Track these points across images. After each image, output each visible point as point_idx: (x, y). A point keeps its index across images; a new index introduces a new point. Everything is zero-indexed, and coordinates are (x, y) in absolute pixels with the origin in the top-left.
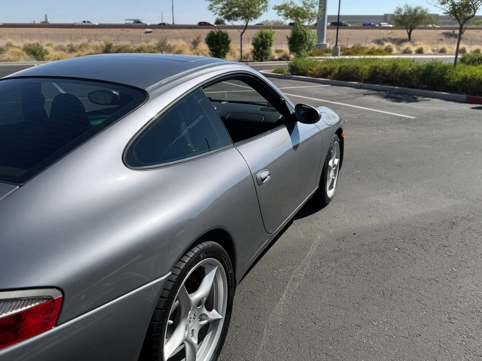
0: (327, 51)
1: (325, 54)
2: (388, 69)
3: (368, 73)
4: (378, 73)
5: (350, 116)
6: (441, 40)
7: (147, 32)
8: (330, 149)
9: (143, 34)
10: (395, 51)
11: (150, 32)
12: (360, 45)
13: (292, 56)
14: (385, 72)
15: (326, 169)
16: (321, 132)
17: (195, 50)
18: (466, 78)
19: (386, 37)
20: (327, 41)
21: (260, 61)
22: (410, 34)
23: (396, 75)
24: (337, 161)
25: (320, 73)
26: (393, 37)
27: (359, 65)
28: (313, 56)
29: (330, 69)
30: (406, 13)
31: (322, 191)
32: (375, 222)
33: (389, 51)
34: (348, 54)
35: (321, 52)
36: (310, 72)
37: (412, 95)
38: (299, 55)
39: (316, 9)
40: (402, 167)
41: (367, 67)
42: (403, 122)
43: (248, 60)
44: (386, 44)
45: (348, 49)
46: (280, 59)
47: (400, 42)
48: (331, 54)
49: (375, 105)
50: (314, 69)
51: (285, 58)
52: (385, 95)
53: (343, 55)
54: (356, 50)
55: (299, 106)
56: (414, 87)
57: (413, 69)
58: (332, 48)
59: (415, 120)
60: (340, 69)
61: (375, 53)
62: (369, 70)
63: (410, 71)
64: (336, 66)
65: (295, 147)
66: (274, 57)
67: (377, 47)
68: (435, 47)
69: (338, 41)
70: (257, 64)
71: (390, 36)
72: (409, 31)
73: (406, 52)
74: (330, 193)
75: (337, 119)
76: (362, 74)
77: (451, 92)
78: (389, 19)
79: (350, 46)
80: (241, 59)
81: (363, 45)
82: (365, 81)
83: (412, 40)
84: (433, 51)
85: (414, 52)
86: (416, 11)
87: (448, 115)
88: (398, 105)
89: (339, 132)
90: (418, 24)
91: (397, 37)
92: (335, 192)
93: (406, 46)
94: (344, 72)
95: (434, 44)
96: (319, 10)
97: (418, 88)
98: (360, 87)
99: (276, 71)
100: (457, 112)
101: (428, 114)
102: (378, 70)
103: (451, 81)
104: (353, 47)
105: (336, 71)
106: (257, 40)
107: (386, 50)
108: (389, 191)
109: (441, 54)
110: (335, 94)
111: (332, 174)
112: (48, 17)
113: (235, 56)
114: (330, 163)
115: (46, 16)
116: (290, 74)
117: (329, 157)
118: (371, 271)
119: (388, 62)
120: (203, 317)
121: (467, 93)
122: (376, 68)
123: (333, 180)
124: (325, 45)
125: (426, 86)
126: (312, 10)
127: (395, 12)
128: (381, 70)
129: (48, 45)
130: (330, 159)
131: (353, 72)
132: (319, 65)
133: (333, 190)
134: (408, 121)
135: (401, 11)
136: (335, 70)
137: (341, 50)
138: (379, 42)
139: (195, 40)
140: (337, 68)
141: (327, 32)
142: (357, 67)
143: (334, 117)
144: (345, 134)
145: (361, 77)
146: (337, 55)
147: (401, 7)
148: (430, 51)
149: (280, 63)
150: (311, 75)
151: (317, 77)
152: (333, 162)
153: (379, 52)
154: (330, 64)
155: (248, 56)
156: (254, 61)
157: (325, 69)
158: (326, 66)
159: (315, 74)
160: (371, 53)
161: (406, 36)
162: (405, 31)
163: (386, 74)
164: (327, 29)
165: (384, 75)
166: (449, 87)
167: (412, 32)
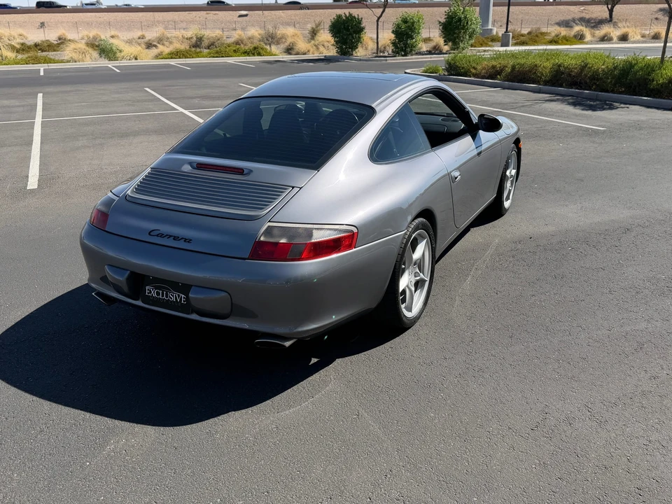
0: (494, 39)
1: (490, 43)
2: (575, 68)
3: (550, 72)
4: (563, 73)
5: (527, 127)
6: (657, 19)
7: (240, 16)
8: (509, 158)
9: (236, 18)
10: (588, 37)
11: (246, 15)
12: (539, 28)
13: (446, 48)
14: (572, 71)
15: (503, 179)
16: (500, 141)
17: (313, 42)
19: (578, 16)
20: (493, 25)
21: (403, 56)
22: (611, 11)
23: (586, 75)
24: (514, 172)
25: (487, 73)
26: (587, 17)
27: (538, 62)
28: (475, 47)
29: (500, 67)
31: (498, 201)
32: (551, 229)
33: (580, 38)
34: (523, 43)
35: (485, 41)
36: (473, 71)
37: (606, 101)
38: (455, 46)
40: (582, 181)
41: (548, 65)
42: (590, 135)
43: (386, 54)
44: (577, 28)
45: (523, 35)
46: (430, 53)
47: (597, 23)
48: (500, 44)
49: (558, 114)
50: (479, 67)
51: (436, 50)
52: (571, 101)
53: (516, 44)
54: (534, 37)
55: (481, 116)
56: (607, 91)
57: (607, 67)
58: (500, 35)
59: (604, 131)
60: (513, 67)
61: (560, 42)
62: (551, 69)
63: (603, 70)
64: (508, 63)
65: (479, 154)
66: (421, 48)
67: (564, 32)
68: (646, 30)
69: (509, 23)
70: (400, 60)
71: (584, 15)
72: (610, 6)
73: (604, 39)
74: (507, 204)
75: (515, 129)
76: (542, 74)
77: (654, 97)
79: (525, 31)
80: (377, 53)
81: (544, 30)
82: (546, 83)
83: (614, 21)
84: (643, 36)
85: (615, 39)
87: (645, 126)
88: (585, 114)
89: (517, 142)
91: (594, 16)
92: (511, 204)
93: (605, 30)
94: (518, 71)
95: (645, 25)
97: (613, 92)
98: (539, 92)
99: (428, 70)
100: (658, 121)
101: (621, 124)
102: (562, 69)
103: (655, 82)
104: (529, 33)
105: (509, 70)
106: (398, 26)
107: (575, 36)
108: (567, 203)
109: (653, 41)
110: (507, 100)
111: (508, 184)
113: (366, 49)
114: (508, 173)
116: (446, 74)
117: (506, 168)
118: (545, 263)
119: (575, 58)
120: (417, 275)
122: (560, 66)
123: (510, 191)
124: (491, 29)
125: (623, 89)
128: (566, 68)
129: (112, 37)
130: (508, 169)
131: (530, 71)
132: (485, 63)
133: (509, 201)
134: (596, 132)
136: (507, 69)
137: (513, 37)
138: (567, 24)
139: (313, 28)
140: (510, 66)
141: (493, 10)
142: (536, 66)
143: (512, 127)
144: (522, 145)
145: (541, 78)
146: (507, 45)
148: (639, 37)
149: (431, 58)
150: (475, 75)
151: (483, 77)
152: (510, 173)
153: (566, 40)
154: (500, 61)
155: (385, 48)
156: (395, 56)
157: (493, 67)
158: (494, 63)
159: (480, 74)
160: (554, 41)
161: (606, 15)
162: (605, 7)
163: (573, 74)
164: (493, 6)
165: (570, 75)
166: (652, 90)
167: (614, 9)
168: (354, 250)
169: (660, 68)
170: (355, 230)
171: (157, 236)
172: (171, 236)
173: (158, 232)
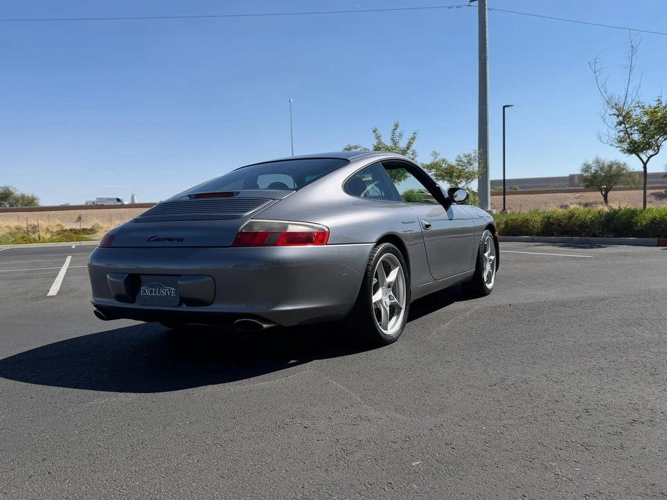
2: (564, 219)
3: (541, 224)
4: (553, 224)
5: (518, 257)
6: (650, 202)
8: (484, 240)
14: (561, 222)
18: (655, 219)
19: (574, 201)
22: (605, 197)
23: (574, 224)
24: (493, 258)
26: (584, 202)
27: (529, 217)
30: (597, 171)
37: (596, 243)
39: (475, 167)
41: (539, 219)
42: (576, 259)
52: (562, 245)
56: (597, 236)
59: (591, 258)
60: (506, 223)
62: (541, 221)
63: (591, 219)
64: (502, 220)
71: (580, 201)
72: (603, 193)
76: (534, 227)
77: (640, 237)
78: (576, 181)
82: (538, 234)
86: (610, 167)
87: (630, 254)
88: (575, 251)
90: (615, 183)
91: (589, 200)
94: (511, 226)
96: (479, 167)
97: (602, 237)
98: (532, 242)
100: (644, 252)
101: (608, 254)
102: (551, 220)
103: (639, 224)
105: (503, 226)
112: (135, 197)
115: (133, 197)
120: (391, 298)
121: (659, 236)
122: (549, 218)
123: (491, 273)
124: (491, 211)
126: (470, 169)
127: (582, 170)
128: (555, 220)
130: (485, 251)
131: (522, 225)
134: (583, 258)
135: (591, 168)
142: (527, 220)
145: (533, 230)
147: (590, 162)
152: (489, 256)
161: (601, 199)
162: (599, 193)
163: (562, 224)
164: (491, 195)
165: (560, 225)
166: (638, 231)
167: (608, 194)
168: (326, 246)
169: (642, 212)
170: (326, 230)
171: (155, 241)
172: (166, 239)
173: (156, 238)
